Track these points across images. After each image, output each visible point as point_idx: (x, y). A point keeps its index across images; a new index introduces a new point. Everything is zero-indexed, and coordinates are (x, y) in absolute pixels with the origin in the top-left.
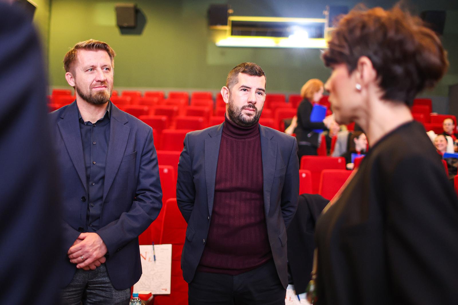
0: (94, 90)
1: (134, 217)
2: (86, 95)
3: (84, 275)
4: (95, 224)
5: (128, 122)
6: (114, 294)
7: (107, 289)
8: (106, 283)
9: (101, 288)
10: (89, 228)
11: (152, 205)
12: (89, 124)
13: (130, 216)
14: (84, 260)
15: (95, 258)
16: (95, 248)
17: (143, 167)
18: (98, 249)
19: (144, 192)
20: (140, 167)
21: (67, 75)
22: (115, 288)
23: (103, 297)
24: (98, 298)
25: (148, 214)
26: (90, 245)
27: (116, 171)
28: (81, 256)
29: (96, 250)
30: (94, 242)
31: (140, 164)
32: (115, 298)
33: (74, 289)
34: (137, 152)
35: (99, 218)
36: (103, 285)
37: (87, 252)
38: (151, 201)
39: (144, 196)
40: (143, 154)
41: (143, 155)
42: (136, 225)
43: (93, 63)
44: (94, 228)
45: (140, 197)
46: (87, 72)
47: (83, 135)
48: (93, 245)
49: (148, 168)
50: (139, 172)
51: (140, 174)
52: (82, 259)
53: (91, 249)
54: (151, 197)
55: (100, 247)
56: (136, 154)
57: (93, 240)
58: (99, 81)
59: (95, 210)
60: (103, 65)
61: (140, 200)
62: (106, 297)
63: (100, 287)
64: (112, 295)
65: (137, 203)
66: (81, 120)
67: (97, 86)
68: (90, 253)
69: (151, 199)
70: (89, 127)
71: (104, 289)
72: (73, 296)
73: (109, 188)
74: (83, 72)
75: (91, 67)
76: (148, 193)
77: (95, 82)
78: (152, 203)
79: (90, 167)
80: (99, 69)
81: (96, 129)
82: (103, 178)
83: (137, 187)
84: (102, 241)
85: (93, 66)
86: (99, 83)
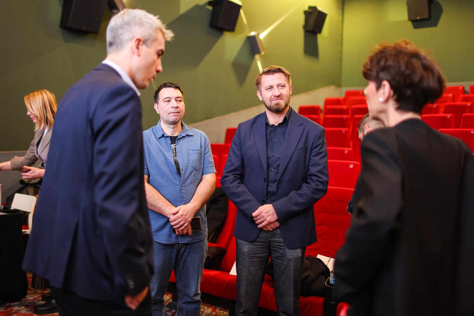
0: (273, 102)
1: (300, 195)
2: (269, 106)
3: (266, 234)
4: (273, 198)
5: (302, 124)
6: (287, 251)
7: (282, 248)
8: (281, 243)
9: (278, 247)
10: (268, 201)
11: (316, 187)
12: (273, 126)
13: (297, 194)
14: (261, 223)
15: (269, 221)
16: (269, 214)
17: (313, 158)
18: (271, 215)
19: (310, 177)
20: (310, 158)
21: (258, 93)
22: (287, 247)
23: (281, 253)
24: (277, 253)
25: (312, 193)
26: (265, 212)
27: (288, 160)
28: (260, 219)
29: (269, 216)
30: (268, 210)
31: (310, 155)
32: (288, 254)
33: (260, 244)
34: (307, 146)
35: (274, 195)
36: (279, 244)
37: (263, 217)
38: (315, 184)
39: (311, 180)
40: (313, 147)
41: (312, 150)
42: (301, 200)
43: (271, 83)
44: (271, 201)
45: (308, 180)
46: (268, 90)
47: (268, 134)
48: (267, 212)
49: (316, 159)
50: (309, 161)
51: (310, 163)
52: (261, 221)
53: (266, 215)
54: (316, 181)
55: (273, 214)
56: (307, 148)
57: (268, 209)
58: (275, 96)
59: (273, 188)
60: (278, 84)
61: (307, 183)
62: (282, 254)
63: (278, 245)
64: (286, 252)
65: (304, 184)
66: (267, 124)
67: (274, 100)
68: (265, 218)
69: (316, 183)
70: (273, 129)
71: (281, 247)
72: (259, 249)
73: (282, 172)
74: (265, 90)
75: (269, 87)
76: (314, 178)
77: (273, 97)
78: (317, 185)
79: (270, 157)
80: (275, 87)
81: (278, 129)
82: (279, 165)
83: (307, 173)
84: (274, 210)
85: (271, 86)
86: (276, 97)
